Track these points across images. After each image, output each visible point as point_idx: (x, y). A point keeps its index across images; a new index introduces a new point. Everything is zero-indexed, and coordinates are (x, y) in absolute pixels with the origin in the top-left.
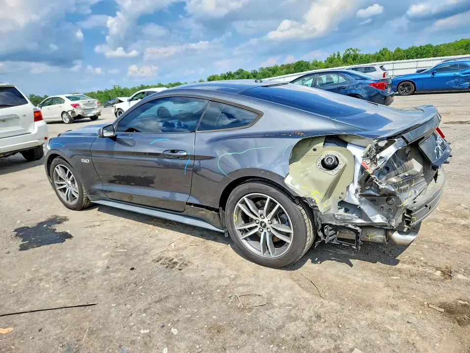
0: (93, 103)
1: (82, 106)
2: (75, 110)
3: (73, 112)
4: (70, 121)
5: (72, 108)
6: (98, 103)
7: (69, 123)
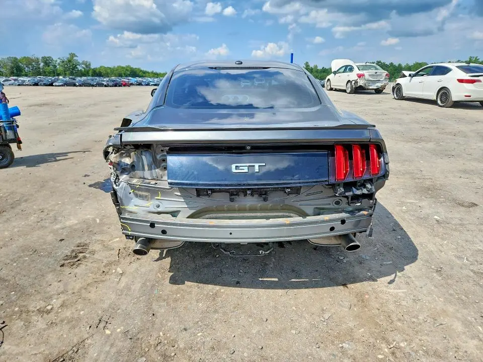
0: (381, 75)
1: (367, 77)
2: (359, 80)
3: (356, 82)
4: (350, 91)
5: (356, 78)
6: (387, 75)
7: (349, 93)
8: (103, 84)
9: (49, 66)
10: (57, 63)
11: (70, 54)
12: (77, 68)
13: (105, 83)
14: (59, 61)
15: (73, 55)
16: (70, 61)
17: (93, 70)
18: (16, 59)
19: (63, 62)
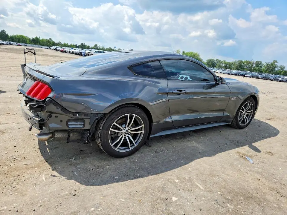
8: (278, 80)
9: (258, 67)
10: (264, 65)
11: (274, 61)
12: (275, 69)
13: (280, 79)
14: (265, 64)
15: (275, 61)
16: (271, 65)
17: (285, 71)
18: (242, 61)
19: (268, 65)
